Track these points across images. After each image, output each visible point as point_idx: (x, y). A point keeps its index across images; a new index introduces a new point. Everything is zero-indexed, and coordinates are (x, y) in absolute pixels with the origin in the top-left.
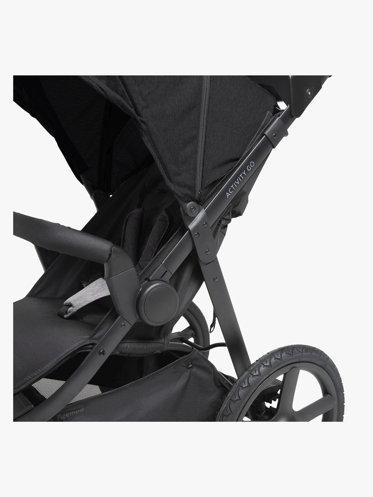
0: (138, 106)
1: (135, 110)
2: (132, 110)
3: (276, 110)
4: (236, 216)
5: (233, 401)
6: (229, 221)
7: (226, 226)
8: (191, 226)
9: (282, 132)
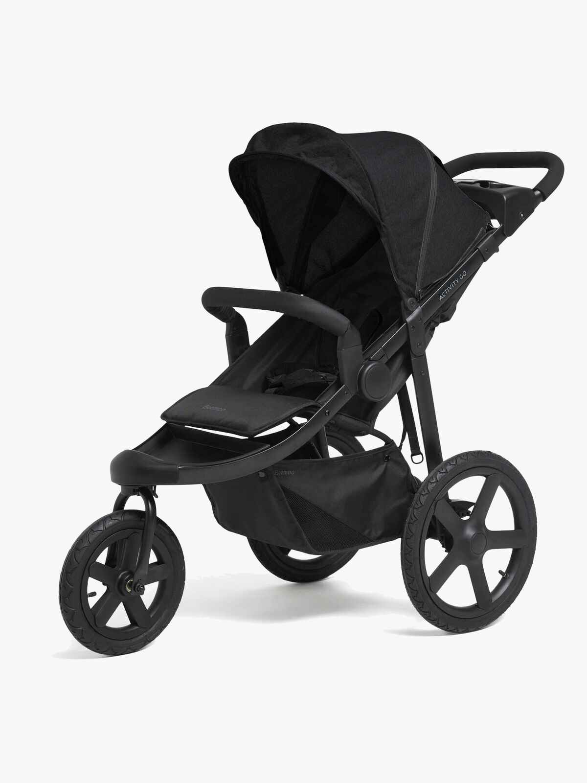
0: (382, 214)
1: (380, 217)
2: (378, 216)
3: (490, 228)
4: (444, 321)
5: (423, 495)
6: (437, 324)
7: (433, 330)
8: (409, 319)
9: (493, 248)
